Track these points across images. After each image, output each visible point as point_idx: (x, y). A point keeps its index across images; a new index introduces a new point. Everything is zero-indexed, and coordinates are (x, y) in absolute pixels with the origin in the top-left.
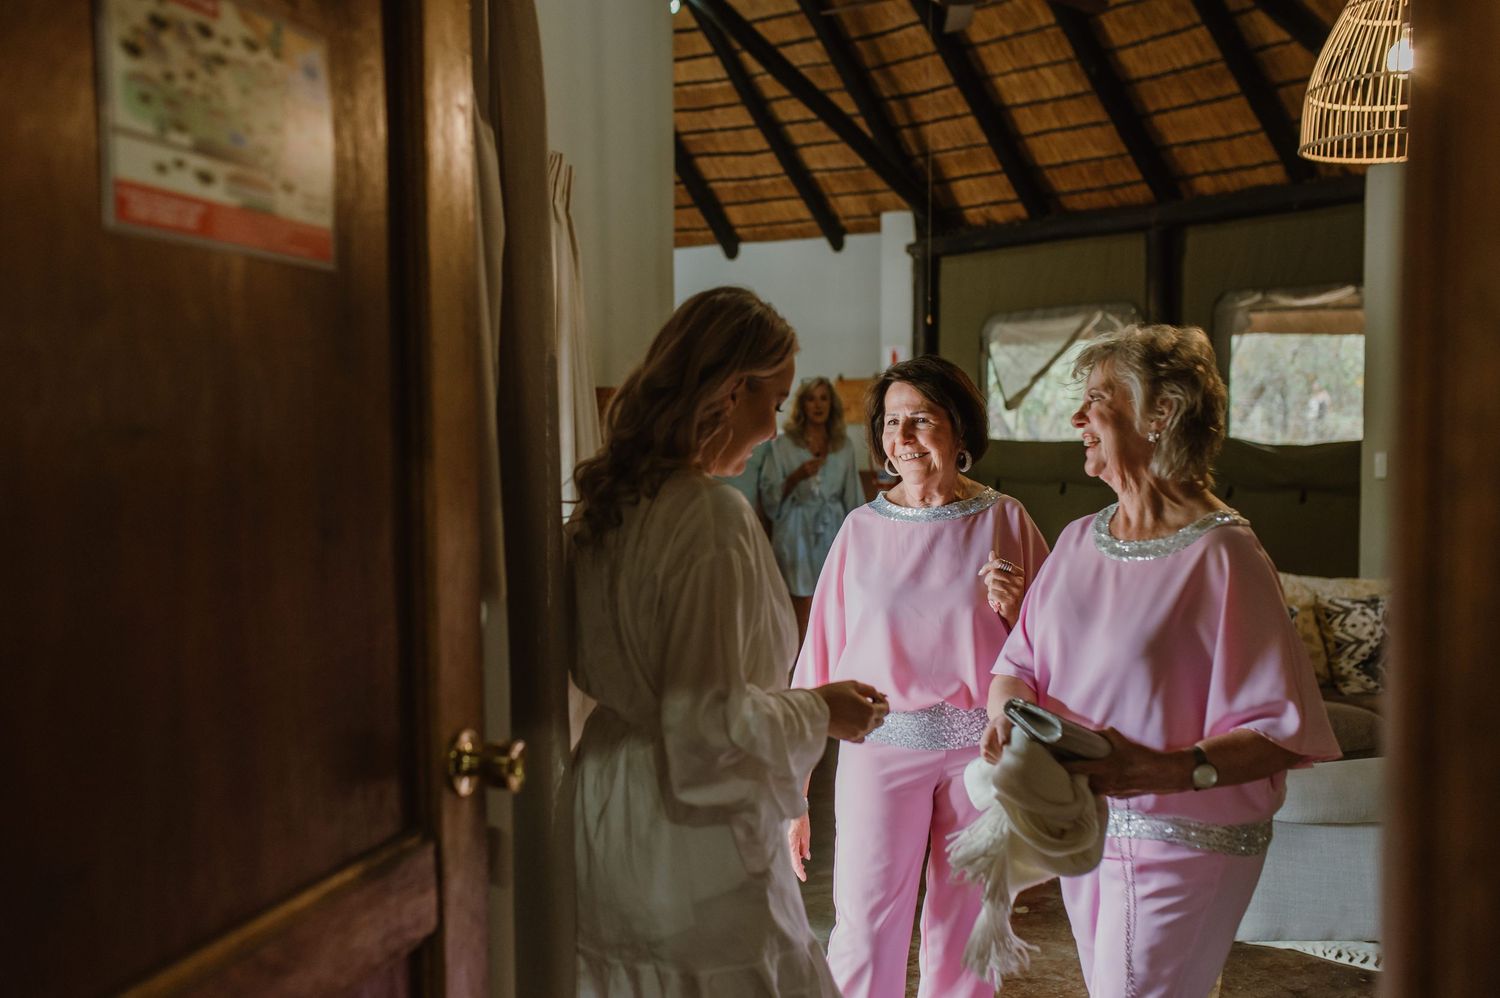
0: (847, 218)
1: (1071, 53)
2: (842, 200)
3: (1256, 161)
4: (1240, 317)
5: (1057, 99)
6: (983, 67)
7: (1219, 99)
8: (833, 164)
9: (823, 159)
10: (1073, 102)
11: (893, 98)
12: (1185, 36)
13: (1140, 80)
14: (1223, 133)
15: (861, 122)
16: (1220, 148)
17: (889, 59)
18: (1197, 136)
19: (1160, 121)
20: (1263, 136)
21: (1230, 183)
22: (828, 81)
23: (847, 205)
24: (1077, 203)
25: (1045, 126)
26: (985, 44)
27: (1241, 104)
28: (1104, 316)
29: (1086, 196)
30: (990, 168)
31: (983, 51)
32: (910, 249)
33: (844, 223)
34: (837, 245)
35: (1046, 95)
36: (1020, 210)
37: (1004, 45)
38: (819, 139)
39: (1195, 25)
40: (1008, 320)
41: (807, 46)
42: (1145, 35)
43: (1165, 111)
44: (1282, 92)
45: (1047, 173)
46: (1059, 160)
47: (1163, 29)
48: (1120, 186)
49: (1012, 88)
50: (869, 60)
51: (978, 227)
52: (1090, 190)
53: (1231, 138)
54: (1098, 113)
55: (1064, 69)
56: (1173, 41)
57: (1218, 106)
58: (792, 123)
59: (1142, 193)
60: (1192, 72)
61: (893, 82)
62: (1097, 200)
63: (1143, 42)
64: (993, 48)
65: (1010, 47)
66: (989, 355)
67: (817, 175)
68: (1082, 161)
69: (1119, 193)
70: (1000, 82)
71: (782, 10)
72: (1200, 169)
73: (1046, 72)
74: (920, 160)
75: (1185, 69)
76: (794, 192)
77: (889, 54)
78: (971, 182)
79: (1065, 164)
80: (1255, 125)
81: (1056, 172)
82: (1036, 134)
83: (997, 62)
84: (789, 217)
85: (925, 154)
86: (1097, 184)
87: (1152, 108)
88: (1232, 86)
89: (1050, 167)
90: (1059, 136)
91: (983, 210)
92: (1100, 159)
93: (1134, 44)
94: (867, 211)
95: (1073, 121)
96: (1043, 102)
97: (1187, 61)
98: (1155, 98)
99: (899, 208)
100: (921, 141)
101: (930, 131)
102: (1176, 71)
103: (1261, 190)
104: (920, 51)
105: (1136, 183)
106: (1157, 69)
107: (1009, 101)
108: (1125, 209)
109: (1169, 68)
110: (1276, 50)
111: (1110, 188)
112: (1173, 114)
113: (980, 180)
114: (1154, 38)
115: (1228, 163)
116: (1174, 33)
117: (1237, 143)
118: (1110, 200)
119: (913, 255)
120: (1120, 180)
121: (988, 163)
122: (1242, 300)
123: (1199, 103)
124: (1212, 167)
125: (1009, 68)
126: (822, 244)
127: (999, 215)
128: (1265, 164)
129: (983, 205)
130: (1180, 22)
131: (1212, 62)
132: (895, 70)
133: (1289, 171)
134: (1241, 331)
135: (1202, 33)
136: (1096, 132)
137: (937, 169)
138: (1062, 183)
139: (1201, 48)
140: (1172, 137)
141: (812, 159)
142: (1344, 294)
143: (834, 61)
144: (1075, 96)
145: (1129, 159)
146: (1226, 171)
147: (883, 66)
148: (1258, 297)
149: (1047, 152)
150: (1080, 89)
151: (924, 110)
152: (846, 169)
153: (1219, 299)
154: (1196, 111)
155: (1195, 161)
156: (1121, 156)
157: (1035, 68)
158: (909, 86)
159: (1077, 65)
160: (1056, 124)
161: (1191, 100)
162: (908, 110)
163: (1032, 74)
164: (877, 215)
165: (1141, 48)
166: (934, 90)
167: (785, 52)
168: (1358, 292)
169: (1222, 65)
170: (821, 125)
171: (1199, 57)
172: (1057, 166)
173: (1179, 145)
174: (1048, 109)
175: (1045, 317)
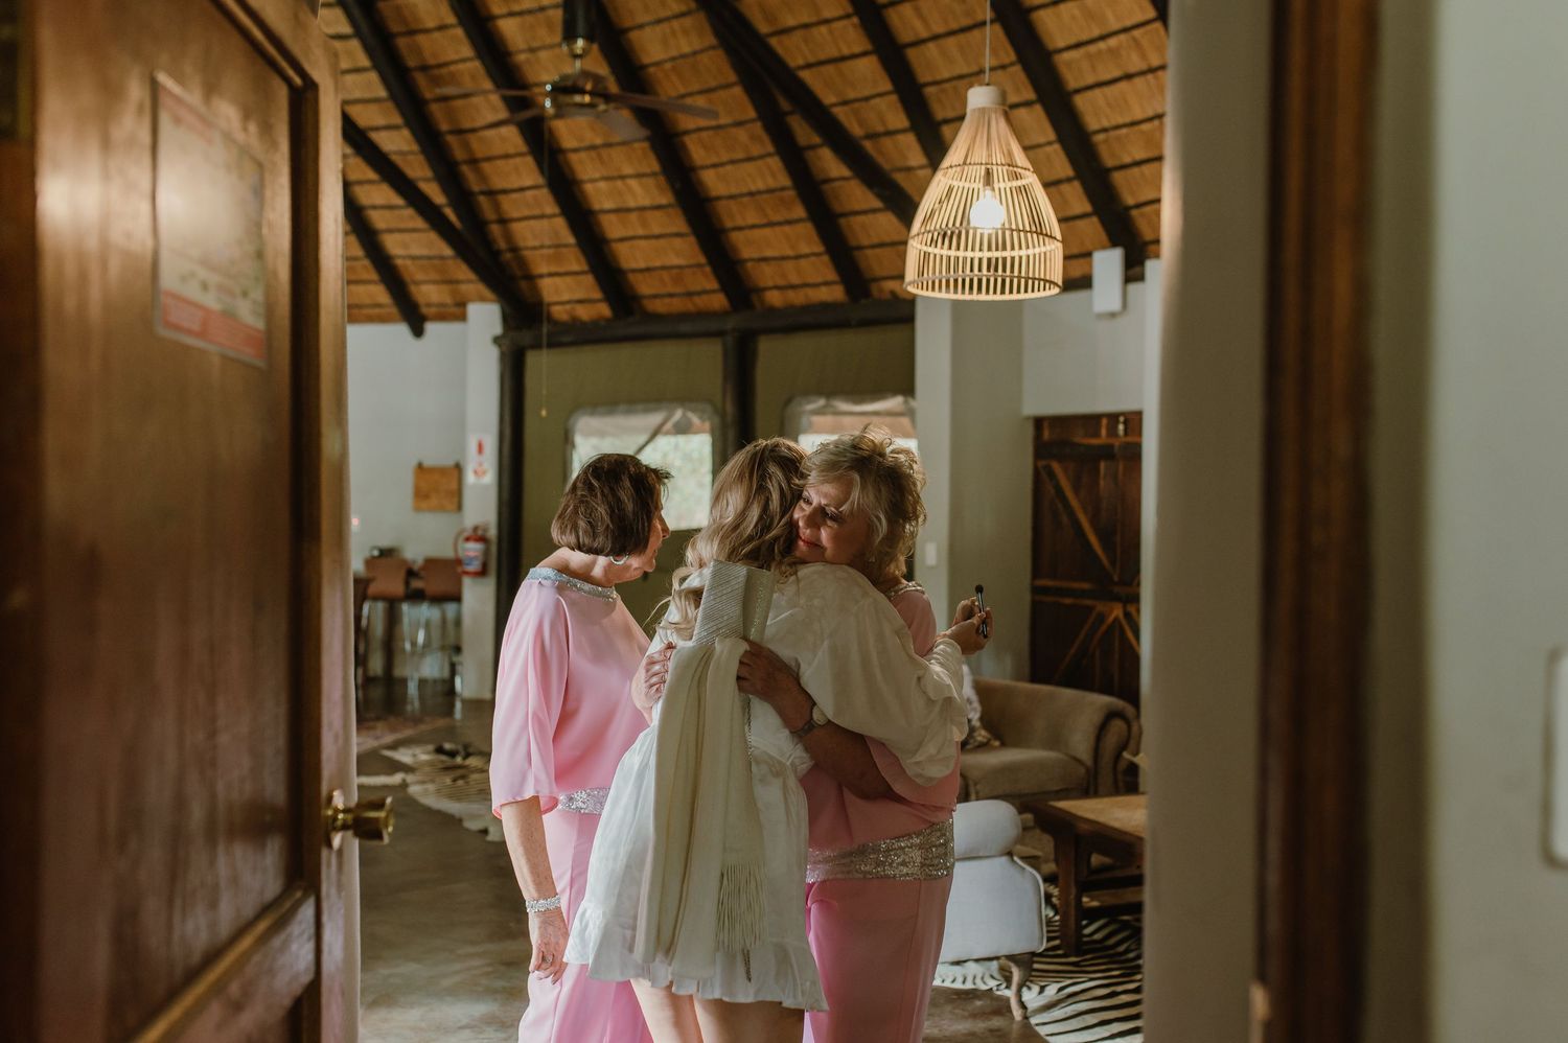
0: (429, 305)
1: (655, 166)
2: (425, 288)
3: (820, 280)
4: (804, 420)
5: (642, 209)
6: (572, 171)
7: (789, 222)
8: (416, 251)
9: (405, 246)
10: (658, 214)
11: (483, 193)
12: (760, 163)
13: (719, 198)
14: (790, 253)
15: (449, 213)
16: (789, 266)
17: (479, 155)
18: (769, 253)
19: (737, 238)
20: (826, 258)
21: (798, 298)
22: (418, 169)
23: (428, 293)
24: (659, 306)
25: (630, 233)
26: (576, 150)
27: (807, 229)
28: (684, 415)
29: (667, 300)
30: (576, 267)
31: (574, 158)
32: (497, 340)
33: (424, 310)
34: (418, 332)
35: (632, 204)
36: (605, 310)
37: (593, 154)
38: (402, 226)
39: (769, 155)
40: (592, 414)
41: (394, 134)
42: (725, 158)
43: (740, 229)
44: (842, 221)
45: (631, 277)
46: (642, 265)
47: (740, 155)
48: (699, 293)
49: (599, 195)
50: (459, 154)
51: (564, 324)
52: (671, 295)
53: (798, 257)
54: (679, 224)
55: (650, 181)
56: (749, 167)
57: (787, 228)
58: (375, 207)
59: (719, 301)
60: (765, 196)
61: (483, 178)
62: (677, 305)
63: (722, 165)
64: (583, 155)
65: (600, 157)
66: (573, 446)
67: (399, 262)
68: (663, 268)
69: (697, 300)
70: (589, 188)
71: (367, 95)
72: (770, 284)
73: (633, 183)
74: (508, 256)
75: (759, 192)
76: (374, 276)
77: (480, 151)
78: (557, 280)
79: (648, 270)
80: (819, 248)
81: (639, 277)
82: (622, 240)
83: (585, 169)
84: (367, 301)
85: (515, 249)
86: (678, 290)
87: (729, 224)
88: (799, 211)
89: (634, 271)
90: (643, 243)
91: (568, 307)
92: (680, 267)
93: (715, 166)
94: (448, 300)
95: (657, 230)
96: (628, 210)
97: (761, 186)
98: (733, 215)
99: (483, 299)
100: (508, 236)
101: (516, 227)
102: (751, 194)
103: (825, 306)
104: (512, 151)
105: (713, 291)
106: (734, 191)
107: (596, 206)
108: (702, 315)
109: (745, 190)
110: (837, 184)
111: (690, 294)
112: (748, 233)
113: (568, 279)
114: (733, 162)
115: (795, 280)
116: (750, 159)
117: (803, 262)
118: (687, 306)
119: (500, 346)
120: (698, 288)
121: (575, 261)
122: (809, 403)
123: (771, 224)
124: (781, 282)
125: (597, 175)
126: (402, 330)
127: (584, 313)
128: (826, 284)
129: (569, 302)
130: (756, 150)
131: (783, 189)
132: (486, 167)
133: (849, 291)
134: (805, 432)
135: (775, 163)
136: (678, 242)
137: (522, 262)
138: (644, 287)
139: (773, 175)
140: (746, 253)
141: (393, 245)
142: (895, 403)
143: (424, 151)
144: (658, 207)
145: (708, 269)
146: (793, 287)
147: (474, 162)
148: (822, 402)
149: (630, 257)
150: (664, 201)
151: (511, 206)
152: (429, 258)
153: (789, 401)
154: (767, 231)
155: (765, 276)
156: (699, 266)
157: (622, 177)
158: (498, 183)
159: (662, 178)
160: (640, 232)
161: (764, 221)
162: (497, 207)
163: (619, 183)
164: (462, 305)
165: (721, 170)
166: (522, 189)
167: (375, 136)
168: (906, 402)
169: (792, 193)
170: (410, 212)
171: (772, 183)
172: (641, 271)
173: (752, 260)
174: (633, 216)
175: (629, 412)
